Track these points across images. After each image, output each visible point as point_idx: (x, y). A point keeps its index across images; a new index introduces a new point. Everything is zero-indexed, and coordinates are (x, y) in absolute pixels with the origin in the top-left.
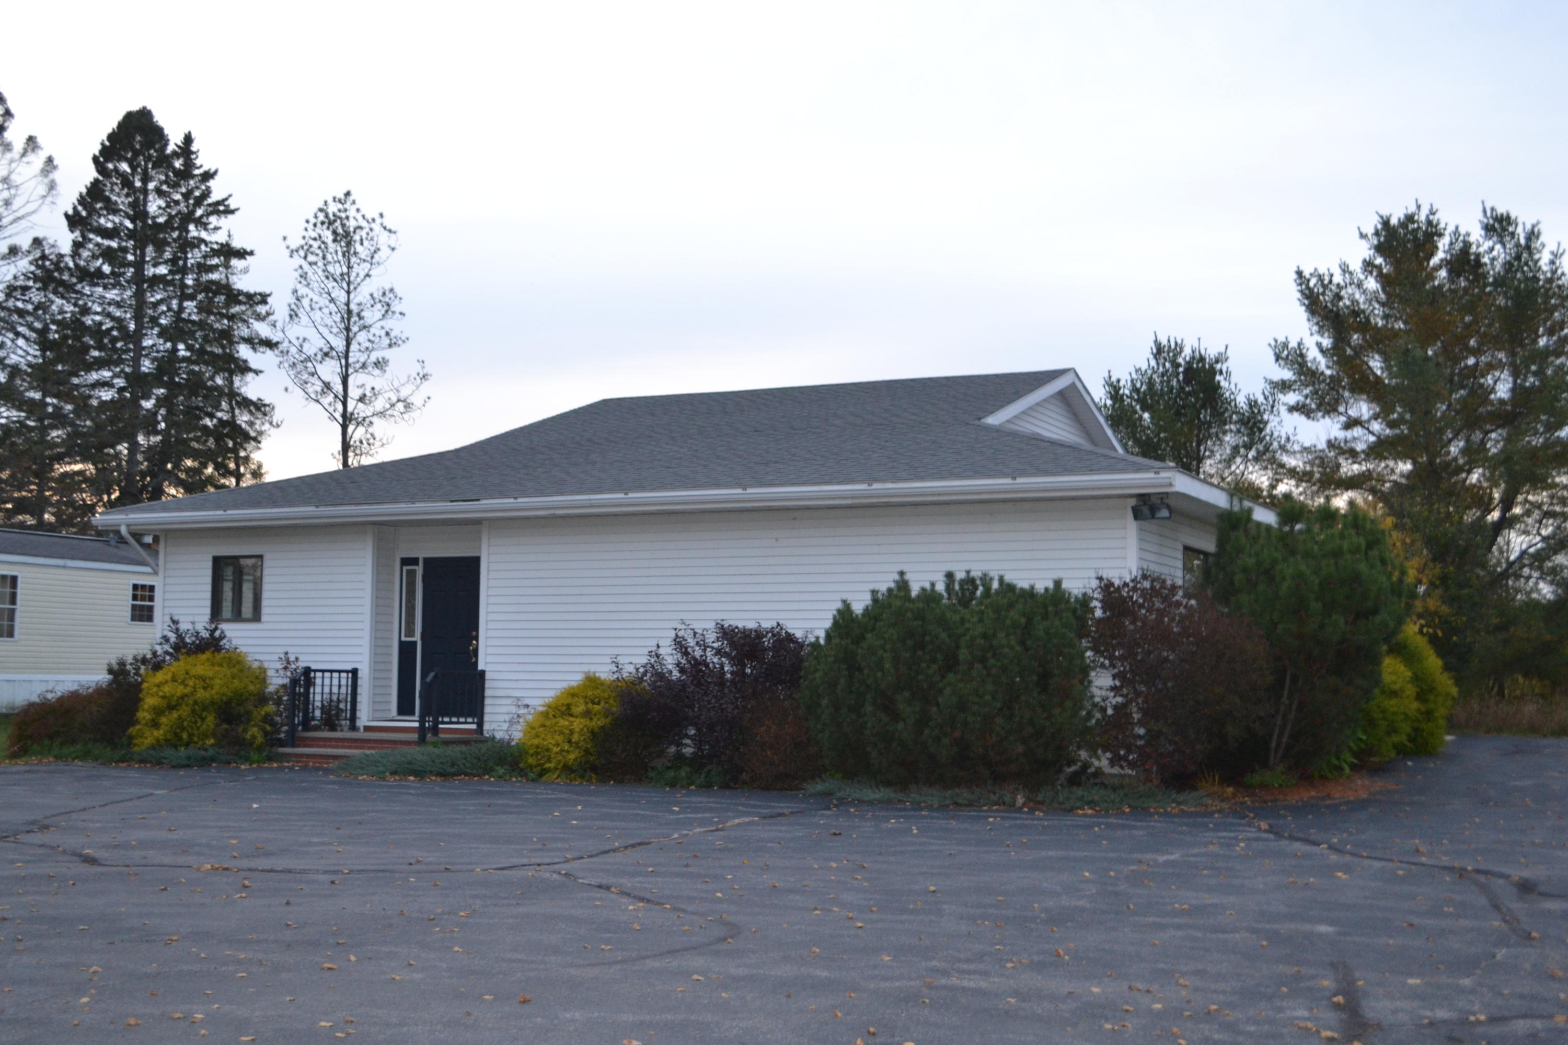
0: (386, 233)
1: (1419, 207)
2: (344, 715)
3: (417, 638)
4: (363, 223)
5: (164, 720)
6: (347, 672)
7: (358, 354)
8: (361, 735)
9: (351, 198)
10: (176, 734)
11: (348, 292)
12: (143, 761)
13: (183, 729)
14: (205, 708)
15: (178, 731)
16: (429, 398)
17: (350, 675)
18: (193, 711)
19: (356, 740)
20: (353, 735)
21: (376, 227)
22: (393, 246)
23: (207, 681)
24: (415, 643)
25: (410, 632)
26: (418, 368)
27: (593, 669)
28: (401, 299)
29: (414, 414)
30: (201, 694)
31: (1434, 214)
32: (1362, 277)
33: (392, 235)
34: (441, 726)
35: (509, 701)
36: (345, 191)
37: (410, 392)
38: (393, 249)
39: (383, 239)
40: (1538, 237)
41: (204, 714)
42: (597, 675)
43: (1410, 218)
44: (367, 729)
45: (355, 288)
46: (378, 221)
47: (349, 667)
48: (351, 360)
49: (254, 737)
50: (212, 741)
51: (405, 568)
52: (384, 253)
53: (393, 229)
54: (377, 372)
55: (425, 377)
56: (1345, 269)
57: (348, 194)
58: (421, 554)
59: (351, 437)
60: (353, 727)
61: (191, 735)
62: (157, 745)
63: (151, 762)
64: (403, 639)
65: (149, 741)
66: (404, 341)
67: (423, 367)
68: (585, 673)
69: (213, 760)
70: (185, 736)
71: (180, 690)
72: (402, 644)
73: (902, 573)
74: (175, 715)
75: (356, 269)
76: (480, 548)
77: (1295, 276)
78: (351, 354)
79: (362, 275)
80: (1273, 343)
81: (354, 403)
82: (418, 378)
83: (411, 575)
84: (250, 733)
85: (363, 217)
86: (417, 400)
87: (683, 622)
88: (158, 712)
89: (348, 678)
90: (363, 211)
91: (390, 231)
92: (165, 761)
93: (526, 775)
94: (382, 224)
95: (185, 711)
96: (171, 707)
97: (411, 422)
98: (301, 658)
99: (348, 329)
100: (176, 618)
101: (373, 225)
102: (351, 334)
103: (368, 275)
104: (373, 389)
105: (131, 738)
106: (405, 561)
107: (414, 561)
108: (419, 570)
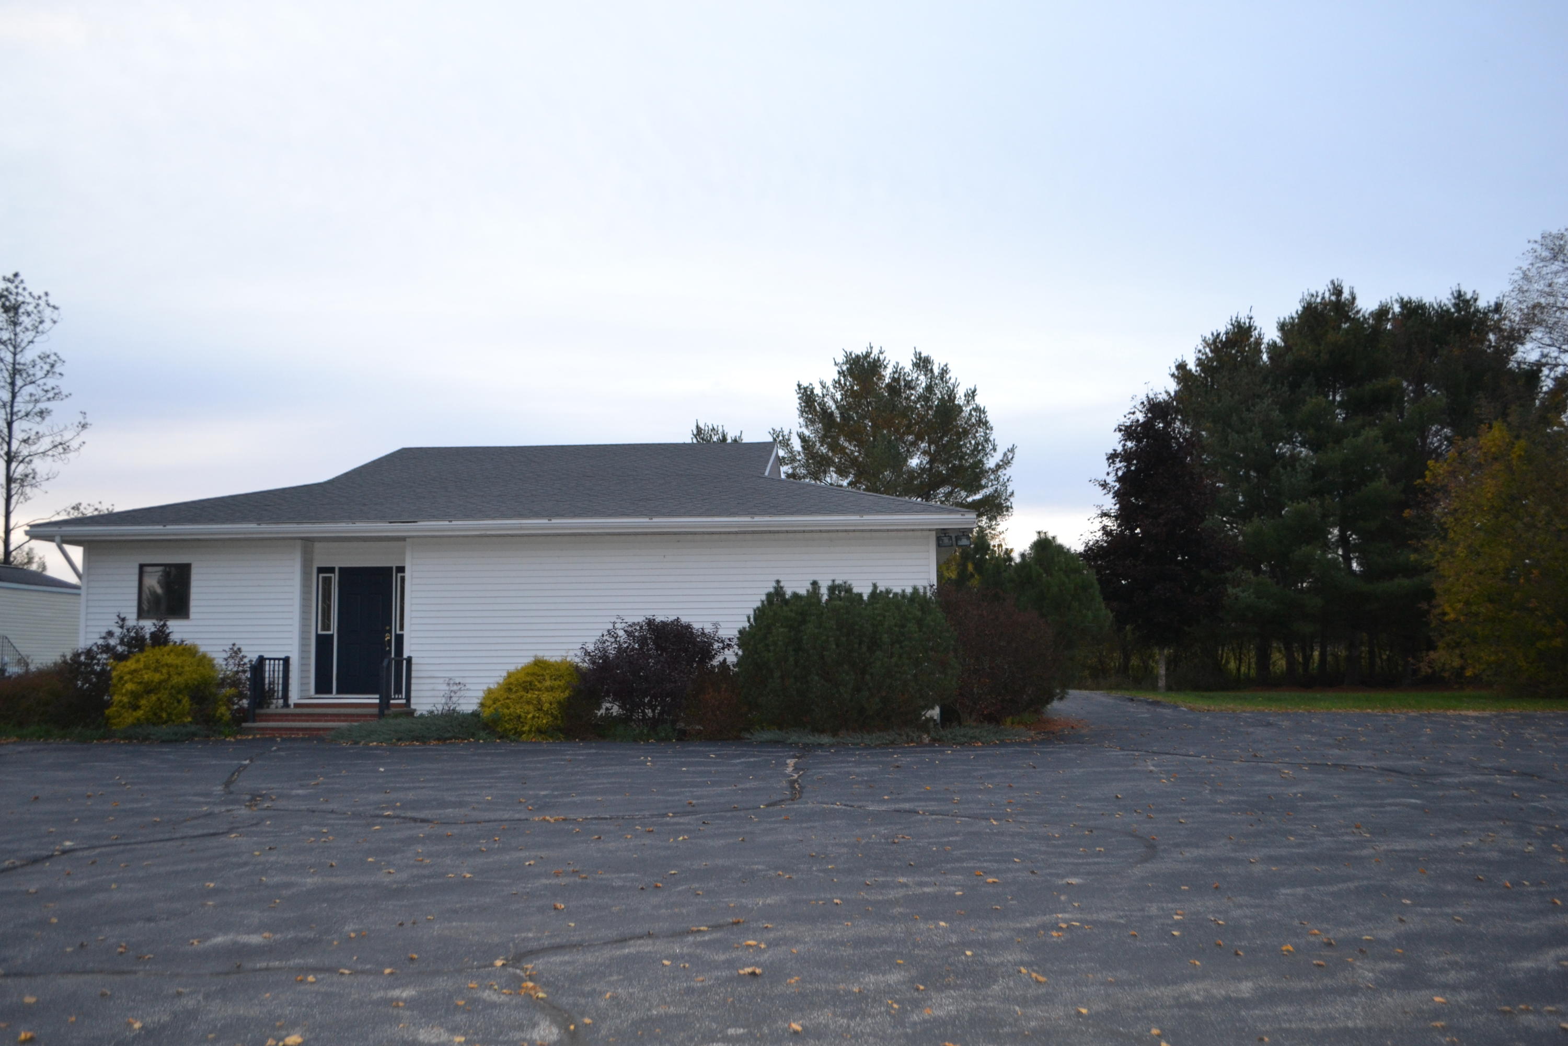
0: (50, 309)
1: (871, 348)
2: (276, 694)
3: (334, 630)
4: (29, 299)
5: (143, 702)
6: (279, 659)
7: (22, 405)
8: (292, 710)
9: (19, 279)
10: (155, 714)
11: (15, 354)
12: (129, 738)
13: (162, 709)
14: (180, 692)
15: (158, 711)
16: (84, 443)
17: (281, 662)
18: (170, 694)
19: (287, 715)
20: (285, 711)
21: (42, 303)
22: (55, 319)
23: (179, 669)
24: (332, 636)
25: (326, 626)
26: (80, 418)
27: (540, 654)
28: (64, 362)
29: (71, 455)
30: (175, 680)
31: (882, 353)
32: (834, 391)
33: (56, 312)
34: (392, 702)
35: (441, 681)
36: (14, 272)
37: (70, 438)
38: (55, 322)
39: (48, 313)
40: (947, 373)
41: (180, 697)
42: (545, 658)
43: (868, 355)
44: (296, 705)
45: (21, 351)
46: (44, 298)
47: (283, 656)
48: (15, 409)
49: (222, 715)
50: (189, 719)
51: (321, 576)
52: (47, 324)
53: (57, 305)
54: (38, 419)
55: (84, 426)
56: (823, 386)
57: (16, 275)
58: (337, 565)
59: (14, 472)
60: (286, 705)
61: (169, 714)
62: (138, 723)
63: (137, 738)
64: (320, 632)
65: (130, 720)
66: (67, 396)
67: (85, 418)
68: (536, 656)
69: (194, 734)
70: (164, 715)
71: (157, 677)
72: (318, 637)
73: (778, 582)
74: (154, 698)
75: (21, 336)
76: (404, 560)
77: (797, 388)
78: (15, 404)
79: (26, 340)
80: (772, 432)
81: (18, 443)
82: (80, 426)
83: (327, 582)
84: (219, 711)
85: (30, 294)
86: (74, 444)
87: (618, 617)
88: (136, 696)
89: (279, 664)
90: (30, 289)
91: (54, 307)
92: (152, 737)
93: (507, 737)
94: (47, 301)
95: (164, 695)
96: (148, 692)
97: (66, 461)
98: (243, 649)
99: (13, 384)
100: (122, 616)
101: (40, 302)
102: (17, 389)
103: (32, 342)
104: (37, 433)
105: (108, 718)
106: (321, 570)
107: (331, 570)
108: (335, 578)
